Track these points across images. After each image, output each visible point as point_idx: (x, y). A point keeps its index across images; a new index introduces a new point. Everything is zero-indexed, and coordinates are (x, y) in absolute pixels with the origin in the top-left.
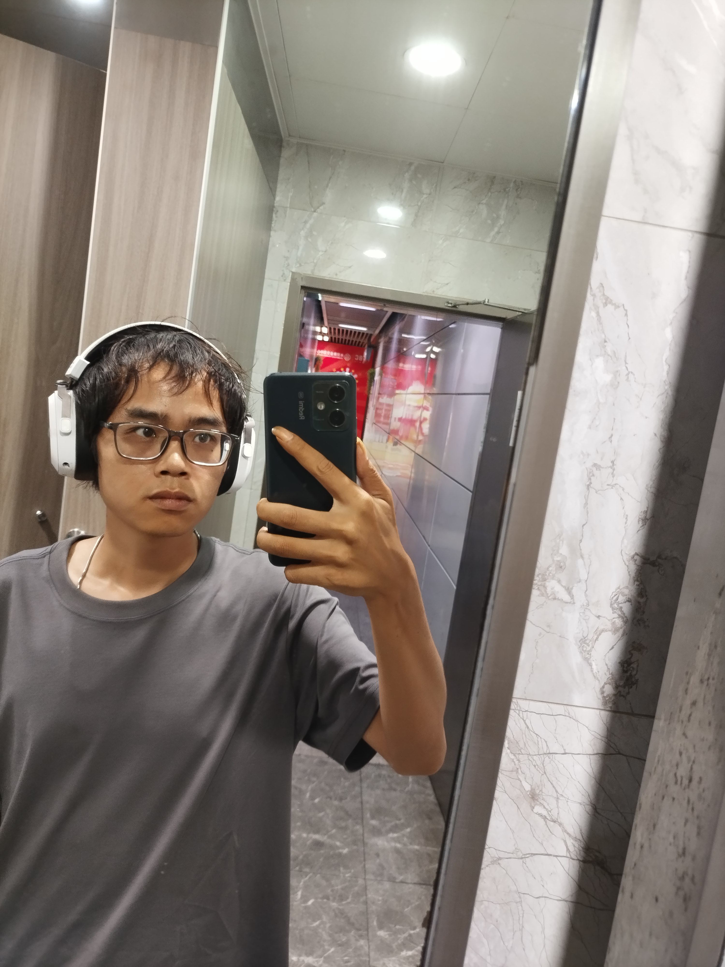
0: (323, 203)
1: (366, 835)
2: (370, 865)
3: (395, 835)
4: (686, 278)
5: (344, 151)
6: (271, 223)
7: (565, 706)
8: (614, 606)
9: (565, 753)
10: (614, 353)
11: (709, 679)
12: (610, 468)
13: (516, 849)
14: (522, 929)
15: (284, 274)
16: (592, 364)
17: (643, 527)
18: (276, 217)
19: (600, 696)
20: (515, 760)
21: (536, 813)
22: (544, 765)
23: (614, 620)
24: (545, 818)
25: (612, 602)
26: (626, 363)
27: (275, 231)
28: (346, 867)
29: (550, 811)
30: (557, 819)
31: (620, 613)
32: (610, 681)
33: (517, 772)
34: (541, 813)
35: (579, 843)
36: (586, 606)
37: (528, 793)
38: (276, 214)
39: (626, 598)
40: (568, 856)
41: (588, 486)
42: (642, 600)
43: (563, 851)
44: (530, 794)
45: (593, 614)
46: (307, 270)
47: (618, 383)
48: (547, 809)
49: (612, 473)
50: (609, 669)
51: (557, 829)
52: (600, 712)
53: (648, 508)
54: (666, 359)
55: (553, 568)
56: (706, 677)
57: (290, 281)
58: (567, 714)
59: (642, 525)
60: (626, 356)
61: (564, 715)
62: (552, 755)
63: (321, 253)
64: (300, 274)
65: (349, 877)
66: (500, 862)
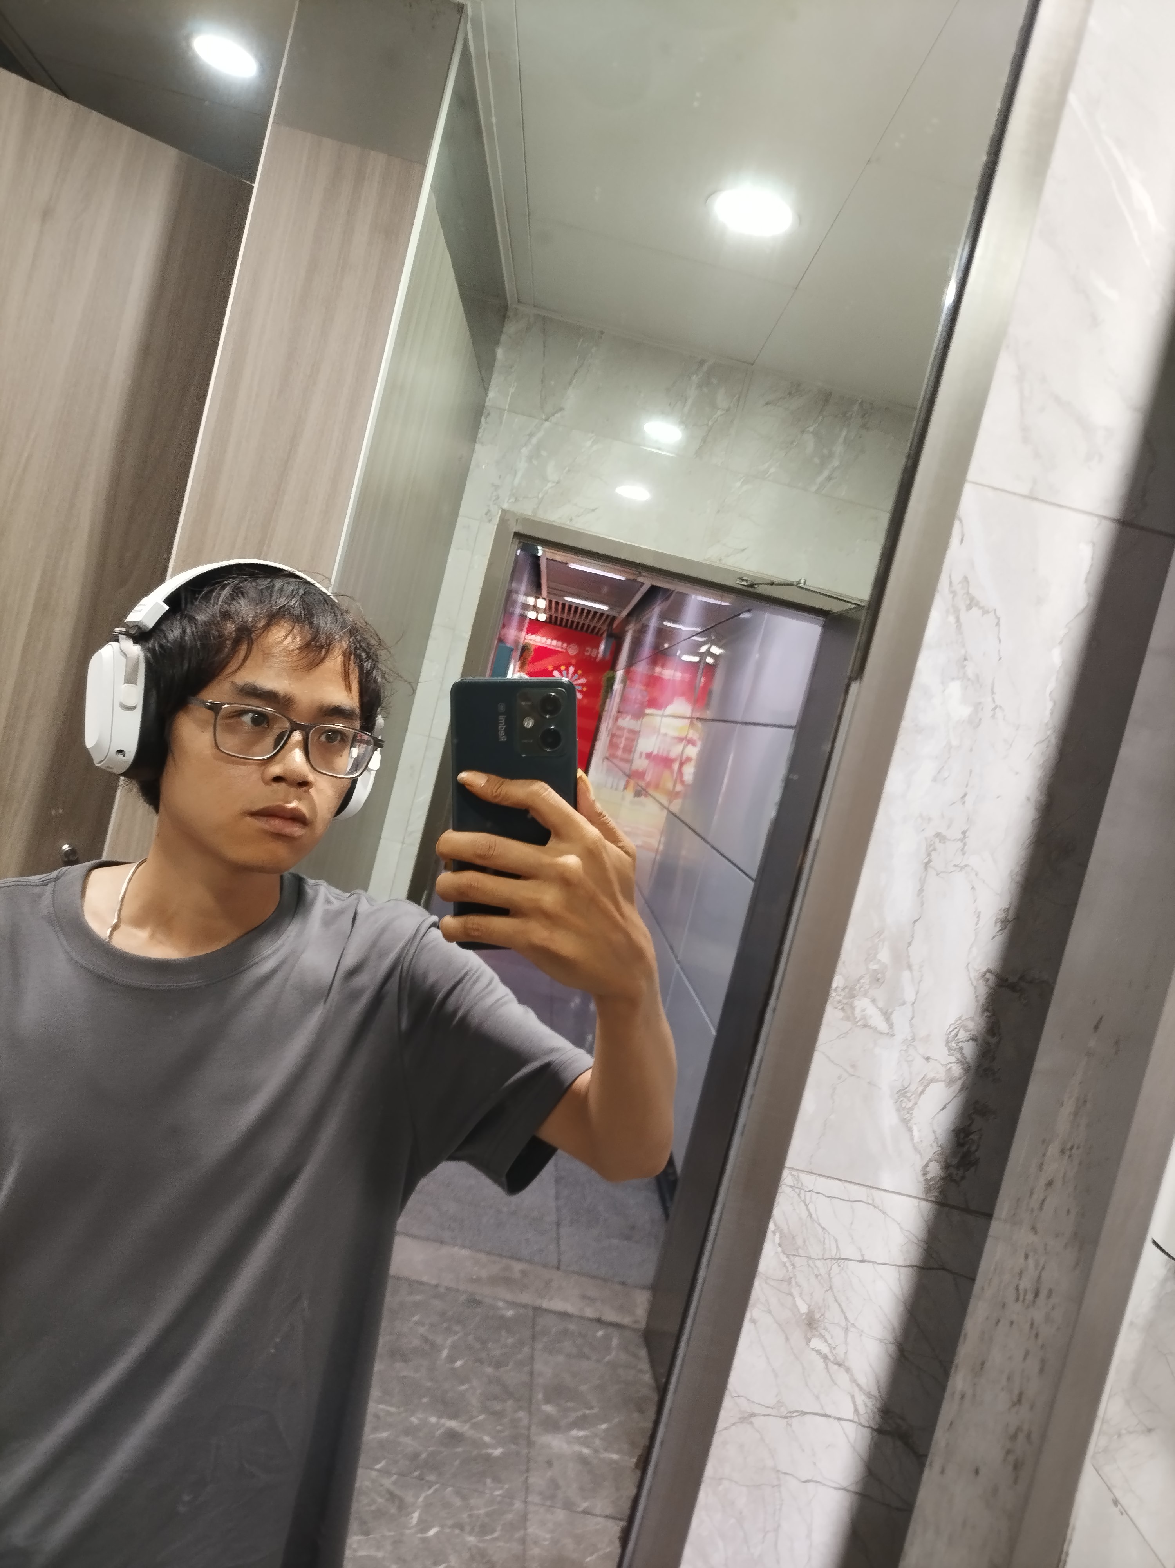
0: (561, 409)
1: (534, 1428)
2: (537, 1480)
3: (581, 1433)
4: (1086, 581)
5: (602, 333)
6: (477, 432)
7: (869, 1189)
8: (951, 1045)
9: (863, 1261)
10: (977, 676)
11: (1072, 1148)
12: (959, 842)
13: (778, 1401)
14: (777, 1529)
15: (489, 511)
16: (944, 691)
17: (1002, 932)
18: (486, 423)
19: (922, 1179)
20: (788, 1264)
21: (813, 1349)
22: (832, 1275)
23: (951, 1065)
24: (825, 1357)
25: (949, 1038)
26: (993, 693)
27: (482, 443)
28: (496, 1479)
29: (834, 1348)
30: (844, 1361)
31: (959, 1056)
32: (937, 1157)
33: (790, 1283)
34: (820, 1350)
35: (875, 1402)
36: (911, 1042)
37: (804, 1317)
38: (486, 418)
39: (970, 1034)
40: (856, 1420)
41: (927, 865)
42: (994, 1040)
43: (848, 1411)
44: (805, 1319)
45: (920, 1054)
46: (526, 509)
47: (980, 720)
48: (830, 1344)
49: (963, 849)
50: (937, 1138)
51: (842, 1377)
52: (919, 1202)
53: (1010, 904)
54: (1051, 693)
55: (865, 981)
56: (1069, 1146)
57: (497, 524)
58: (871, 1202)
59: (1001, 928)
60: (993, 684)
61: (865, 1201)
62: (843, 1261)
63: (550, 485)
64: (513, 513)
65: (499, 1495)
66: (753, 1419)
